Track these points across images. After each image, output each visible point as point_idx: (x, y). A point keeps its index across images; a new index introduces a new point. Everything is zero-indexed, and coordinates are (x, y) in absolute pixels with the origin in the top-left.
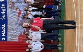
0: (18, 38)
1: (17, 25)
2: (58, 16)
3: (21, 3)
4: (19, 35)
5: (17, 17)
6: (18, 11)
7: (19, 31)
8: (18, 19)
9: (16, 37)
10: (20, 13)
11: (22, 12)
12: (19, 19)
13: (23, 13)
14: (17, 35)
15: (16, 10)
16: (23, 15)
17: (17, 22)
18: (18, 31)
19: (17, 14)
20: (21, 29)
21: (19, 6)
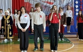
0: (27, 2)
1: (39, 1)
3: (59, 4)
4: (30, 3)
5: (46, 1)
6: (52, 2)
10: (50, 3)
11: (51, 5)
15: (53, 0)
16: (48, 6)
17: (42, 1)
19: (49, 1)
21: (56, 3)
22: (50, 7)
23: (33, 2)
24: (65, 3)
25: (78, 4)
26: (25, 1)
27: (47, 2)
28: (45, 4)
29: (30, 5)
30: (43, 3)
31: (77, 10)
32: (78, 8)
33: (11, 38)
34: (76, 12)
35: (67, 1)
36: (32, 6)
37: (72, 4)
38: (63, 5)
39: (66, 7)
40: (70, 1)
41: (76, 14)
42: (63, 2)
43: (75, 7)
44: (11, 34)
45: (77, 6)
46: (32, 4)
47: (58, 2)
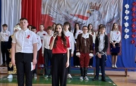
0: (46, 15)
1: (66, 14)
3: (98, 20)
4: (51, 16)
5: (77, 14)
6: (86, 15)
7: (56, 16)
8: (75, 15)
9: (48, 12)
10: (83, 18)
11: (84, 21)
14: (51, 14)
15: (88, 13)
16: (80, 22)
17: (69, 13)
19: (82, 14)
20: (59, 19)
21: (93, 17)
22: (82, 24)
23: (55, 14)
24: (107, 19)
25: (128, 21)
26: (42, 13)
27: (79, 16)
28: (75, 18)
29: (50, 19)
30: (71, 17)
31: (127, 31)
32: (128, 28)
34: (125, 33)
35: (111, 15)
36: (53, 21)
37: (118, 21)
38: (104, 22)
39: (109, 24)
40: (115, 16)
41: (125, 37)
42: (105, 16)
43: (123, 25)
45: (127, 25)
46: (54, 17)
47: (97, 16)
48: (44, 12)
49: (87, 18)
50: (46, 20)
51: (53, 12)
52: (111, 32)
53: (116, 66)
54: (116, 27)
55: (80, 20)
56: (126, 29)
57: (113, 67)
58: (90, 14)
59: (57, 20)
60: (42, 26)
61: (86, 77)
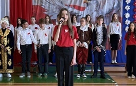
0: (37, 6)
1: (60, 4)
2: (94, 74)
3: (96, 10)
4: (43, 7)
5: (72, 4)
6: (82, 6)
7: (49, 7)
8: (70, 5)
9: (39, 2)
10: (79, 8)
11: (81, 12)
12: (69, 7)
13: (80, 15)
14: (44, 5)
15: (84, 2)
16: (75, 13)
17: (64, 3)
18: (49, 5)
19: (77, 4)
20: (52, 10)
21: (91, 8)
22: (78, 16)
23: (48, 5)
24: (106, 9)
25: (129, 12)
26: (33, 3)
27: (74, 7)
28: (70, 9)
29: (42, 10)
31: (128, 22)
32: (129, 19)
33: (11, 71)
34: (126, 25)
35: (110, 4)
36: (45, 13)
37: (118, 12)
38: (102, 13)
39: (108, 15)
40: (115, 6)
41: (126, 30)
42: (103, 6)
43: (124, 16)
44: (10, 63)
45: (128, 15)
46: (47, 8)
47: (95, 6)
48: (35, 2)
49: (84, 9)
50: (38, 11)
51: (45, 3)
52: (111, 23)
53: (116, 62)
54: (116, 18)
55: (75, 11)
56: (127, 20)
57: (113, 62)
58: (87, 4)
59: (50, 11)
60: (34, 19)
61: (84, 74)
